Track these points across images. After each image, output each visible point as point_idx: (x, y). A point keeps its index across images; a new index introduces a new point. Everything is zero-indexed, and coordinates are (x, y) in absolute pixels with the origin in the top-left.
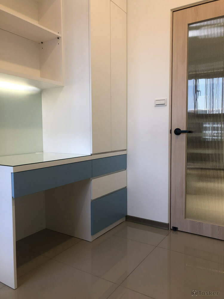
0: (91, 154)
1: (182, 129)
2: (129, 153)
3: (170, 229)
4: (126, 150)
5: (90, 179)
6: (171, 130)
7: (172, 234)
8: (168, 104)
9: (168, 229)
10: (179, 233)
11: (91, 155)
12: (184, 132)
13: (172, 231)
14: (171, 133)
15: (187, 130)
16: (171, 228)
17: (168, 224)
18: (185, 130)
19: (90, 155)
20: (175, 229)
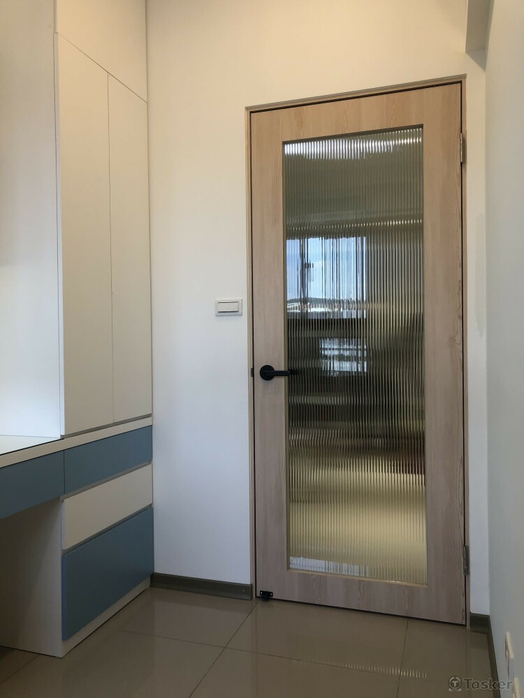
0: (61, 436)
1: (276, 368)
2: (159, 422)
3: (256, 596)
4: (149, 416)
5: (59, 498)
6: (253, 370)
7: (261, 609)
8: (245, 310)
9: (252, 598)
10: (275, 604)
11: (63, 438)
12: (280, 374)
13: (260, 602)
14: (253, 374)
15: (287, 370)
16: (258, 595)
17: (251, 585)
18: (282, 369)
19: (59, 437)
20: (267, 596)
